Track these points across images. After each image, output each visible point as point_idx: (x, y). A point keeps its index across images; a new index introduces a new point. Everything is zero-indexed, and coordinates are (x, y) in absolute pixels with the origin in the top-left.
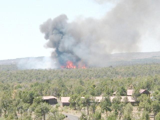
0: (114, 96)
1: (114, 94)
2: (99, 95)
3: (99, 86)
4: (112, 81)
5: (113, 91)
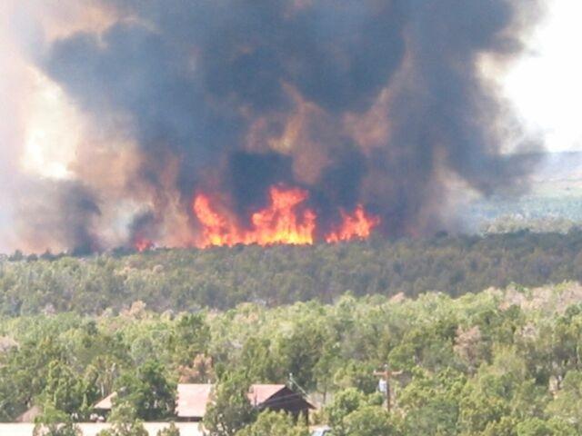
4: (89, 333)
5: (98, 391)
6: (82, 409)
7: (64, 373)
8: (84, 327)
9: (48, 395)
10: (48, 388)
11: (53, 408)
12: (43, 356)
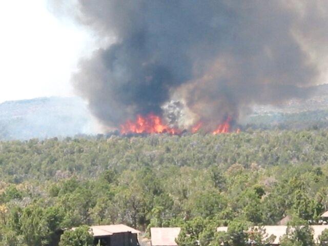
0: (326, 224)
1: (326, 219)
2: (274, 220)
4: (317, 174)
5: (323, 207)
6: (314, 217)
7: (303, 197)
8: (314, 171)
9: (294, 210)
11: (297, 217)
12: (291, 187)
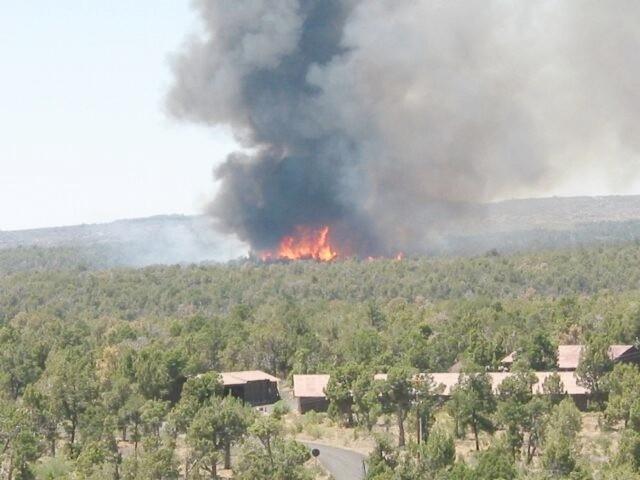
0: (507, 371)
1: (508, 365)
2: (444, 366)
3: (446, 333)
4: (497, 310)
5: (504, 350)
6: (492, 362)
7: (480, 338)
8: (493, 307)
9: (469, 353)
10: (469, 348)
11: (472, 362)
12: (465, 326)
